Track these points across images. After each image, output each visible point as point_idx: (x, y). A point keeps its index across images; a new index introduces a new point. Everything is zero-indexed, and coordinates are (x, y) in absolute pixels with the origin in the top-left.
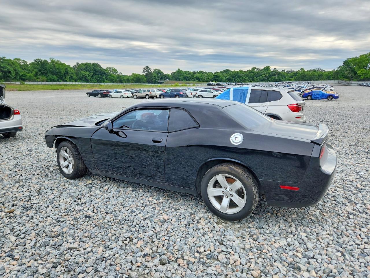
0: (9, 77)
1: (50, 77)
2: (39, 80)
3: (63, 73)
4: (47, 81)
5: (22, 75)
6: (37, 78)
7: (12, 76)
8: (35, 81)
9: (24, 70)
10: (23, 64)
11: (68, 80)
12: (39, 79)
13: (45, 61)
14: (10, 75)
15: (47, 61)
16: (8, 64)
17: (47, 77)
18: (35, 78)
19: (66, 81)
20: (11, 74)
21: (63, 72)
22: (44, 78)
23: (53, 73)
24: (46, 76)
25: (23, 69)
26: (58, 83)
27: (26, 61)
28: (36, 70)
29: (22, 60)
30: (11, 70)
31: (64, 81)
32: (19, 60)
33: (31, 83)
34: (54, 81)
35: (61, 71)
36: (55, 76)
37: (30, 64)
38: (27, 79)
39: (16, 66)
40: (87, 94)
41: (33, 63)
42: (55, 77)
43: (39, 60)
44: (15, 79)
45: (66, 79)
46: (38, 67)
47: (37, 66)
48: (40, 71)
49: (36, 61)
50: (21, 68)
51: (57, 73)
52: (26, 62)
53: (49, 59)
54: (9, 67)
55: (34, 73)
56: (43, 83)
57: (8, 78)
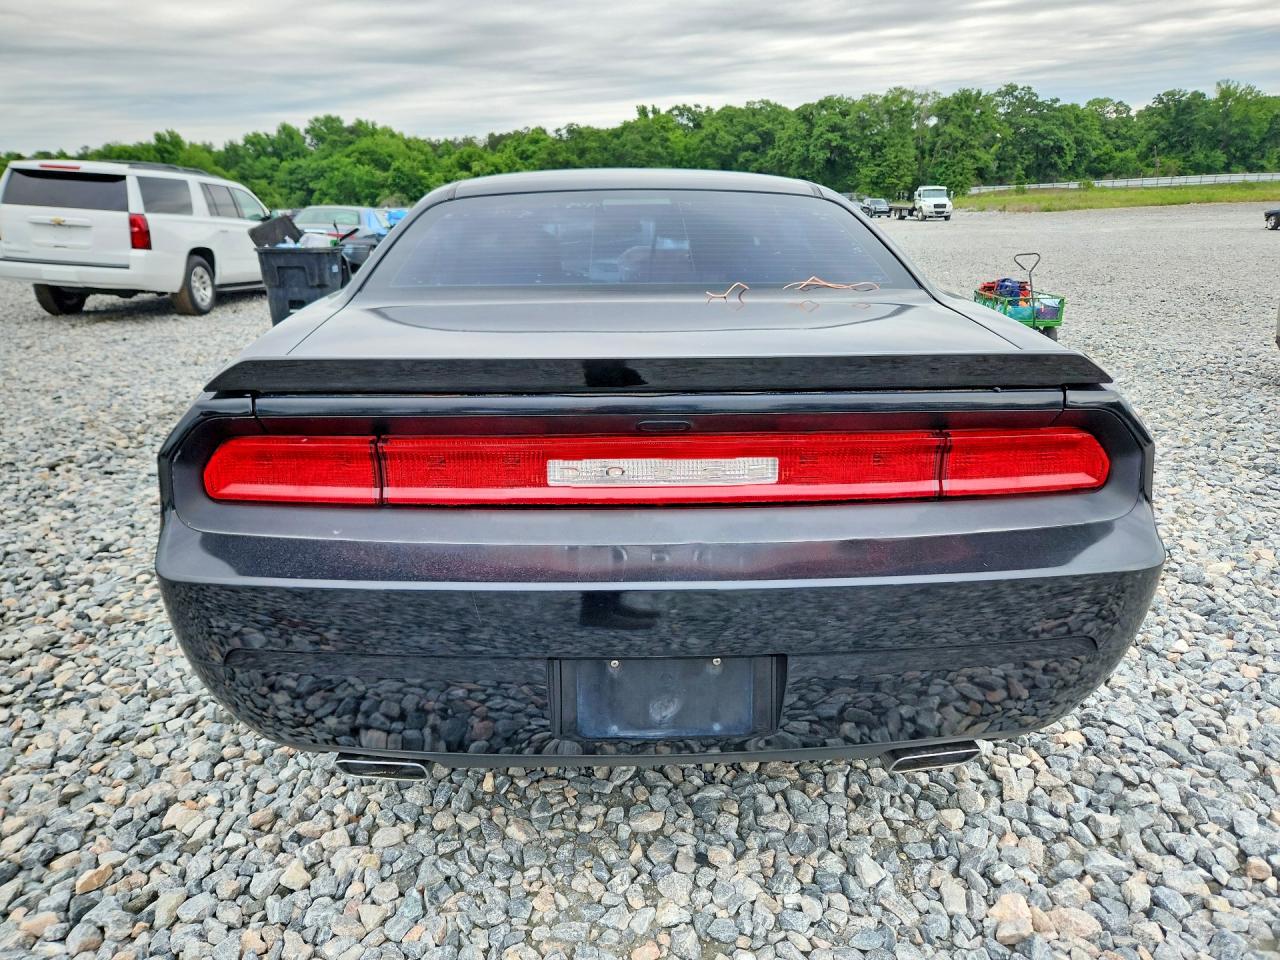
0: (1053, 166)
1: (1200, 157)
2: (1151, 171)
3: (1257, 138)
4: (1180, 174)
5: (1098, 159)
6: (1148, 166)
7: (1065, 163)
8: (1137, 174)
9: (1111, 139)
10: (1115, 115)
11: (1269, 166)
12: (1154, 166)
13: (1197, 95)
14: (1059, 161)
15: (1203, 95)
16: (1063, 124)
17: (1184, 159)
18: (1141, 165)
19: (1262, 169)
20: (1061, 157)
21: (1259, 133)
22: (1174, 162)
23: (1214, 141)
24: (1183, 155)
25: (1108, 135)
26: (1223, 178)
27: (1127, 106)
28: (1152, 135)
29: (1116, 101)
30: (1064, 144)
31: (1250, 169)
32: (1102, 103)
33: (1120, 183)
34: (1210, 170)
35: (1251, 128)
36: (1219, 152)
37: (1140, 114)
38: (1110, 171)
39: (1085, 128)
40: (1268, 216)
41: (1148, 108)
42: (1220, 157)
43: (1174, 95)
44: (1072, 172)
45: (1264, 162)
46: (1162, 121)
47: (1158, 118)
48: (1164, 138)
49: (1161, 101)
50: (1105, 132)
51: (1233, 138)
52: (1128, 109)
53: (1215, 86)
54: (1061, 134)
55: (1142, 146)
56: (1165, 181)
57: (1048, 171)
